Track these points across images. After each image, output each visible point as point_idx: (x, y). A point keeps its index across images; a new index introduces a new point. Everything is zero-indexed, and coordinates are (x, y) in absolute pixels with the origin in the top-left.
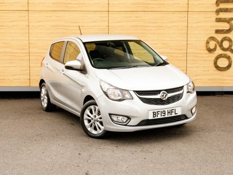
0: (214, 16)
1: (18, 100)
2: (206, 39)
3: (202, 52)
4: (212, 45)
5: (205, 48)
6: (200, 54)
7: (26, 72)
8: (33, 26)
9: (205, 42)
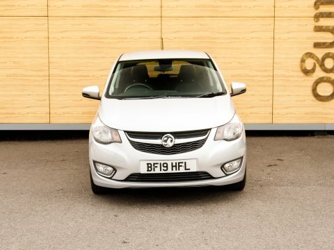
0: (312, 24)
1: (33, 143)
2: (301, 56)
3: (295, 74)
4: (309, 64)
5: (299, 69)
6: (292, 76)
7: (45, 102)
8: (54, 38)
9: (299, 60)
